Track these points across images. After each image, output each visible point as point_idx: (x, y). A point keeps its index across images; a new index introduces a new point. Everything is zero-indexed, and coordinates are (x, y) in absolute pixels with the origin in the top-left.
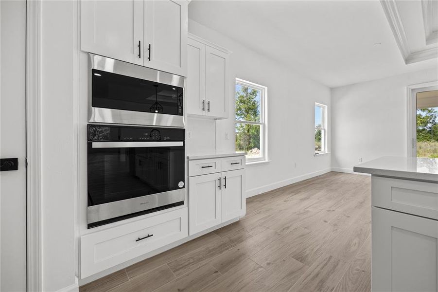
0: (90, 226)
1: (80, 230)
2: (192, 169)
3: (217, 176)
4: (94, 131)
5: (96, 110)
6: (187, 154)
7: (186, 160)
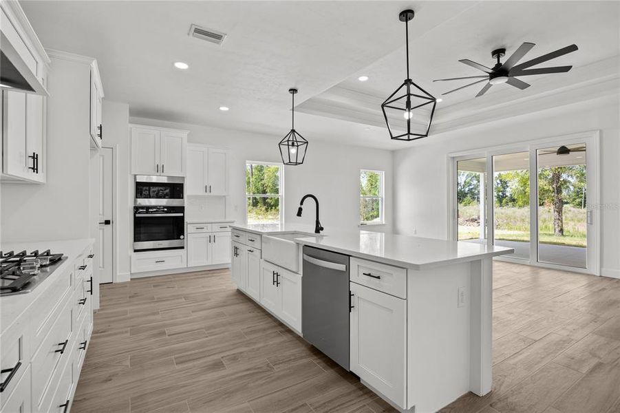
0: (135, 251)
1: (131, 252)
2: (189, 229)
3: (208, 235)
4: (137, 209)
5: (139, 200)
6: (186, 220)
7: (185, 224)
